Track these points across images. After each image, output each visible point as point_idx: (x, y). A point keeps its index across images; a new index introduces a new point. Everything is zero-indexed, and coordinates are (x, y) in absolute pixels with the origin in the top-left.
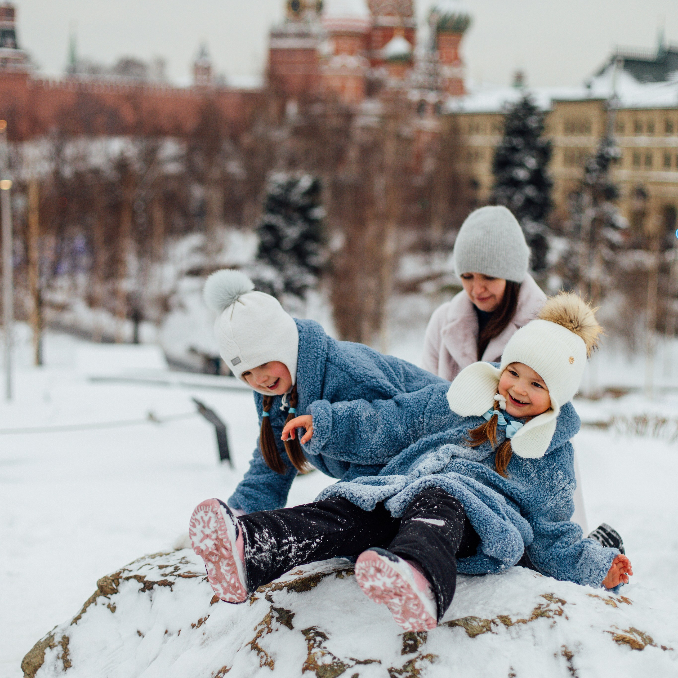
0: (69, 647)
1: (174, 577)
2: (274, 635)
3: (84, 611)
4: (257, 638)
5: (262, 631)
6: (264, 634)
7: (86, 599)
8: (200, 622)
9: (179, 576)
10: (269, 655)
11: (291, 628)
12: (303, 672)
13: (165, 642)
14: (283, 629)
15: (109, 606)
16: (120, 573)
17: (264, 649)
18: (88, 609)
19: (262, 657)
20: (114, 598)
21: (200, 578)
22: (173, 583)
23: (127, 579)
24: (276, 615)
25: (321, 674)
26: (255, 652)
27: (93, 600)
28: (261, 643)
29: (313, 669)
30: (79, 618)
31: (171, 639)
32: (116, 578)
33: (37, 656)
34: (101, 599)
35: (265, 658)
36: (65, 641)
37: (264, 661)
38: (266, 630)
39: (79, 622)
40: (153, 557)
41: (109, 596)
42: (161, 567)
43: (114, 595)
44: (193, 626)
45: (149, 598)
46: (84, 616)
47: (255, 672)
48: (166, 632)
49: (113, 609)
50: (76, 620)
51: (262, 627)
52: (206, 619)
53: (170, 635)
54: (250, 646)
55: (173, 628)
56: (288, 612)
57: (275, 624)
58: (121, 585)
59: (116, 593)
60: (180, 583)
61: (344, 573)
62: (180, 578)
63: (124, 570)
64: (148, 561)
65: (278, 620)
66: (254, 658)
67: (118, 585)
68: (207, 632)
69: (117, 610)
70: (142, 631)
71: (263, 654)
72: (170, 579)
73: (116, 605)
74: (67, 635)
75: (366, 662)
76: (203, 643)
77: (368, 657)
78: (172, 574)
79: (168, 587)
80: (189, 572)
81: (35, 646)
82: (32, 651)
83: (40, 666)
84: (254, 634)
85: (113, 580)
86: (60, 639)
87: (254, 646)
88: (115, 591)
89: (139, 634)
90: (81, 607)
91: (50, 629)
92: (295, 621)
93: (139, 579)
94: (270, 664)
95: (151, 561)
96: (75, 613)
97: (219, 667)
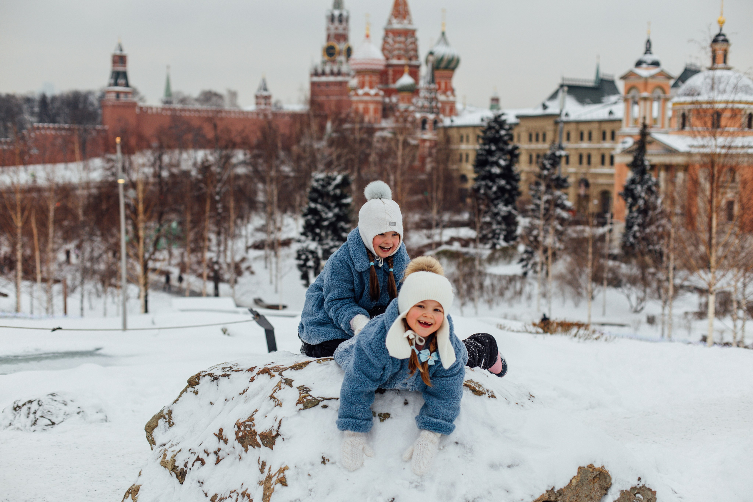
0: (172, 415)
1: (230, 372)
2: (282, 390)
3: (180, 396)
4: (273, 393)
5: (276, 390)
6: (277, 391)
7: (181, 390)
8: (244, 392)
9: (233, 371)
10: (279, 399)
11: (291, 386)
12: (296, 405)
13: (225, 405)
14: (287, 387)
15: (194, 392)
16: (200, 373)
17: (277, 398)
18: (182, 395)
19: (276, 402)
20: (197, 387)
21: (245, 371)
22: (230, 375)
23: (204, 376)
24: (284, 381)
25: (306, 405)
26: (272, 400)
27: (185, 390)
28: (275, 395)
29: (301, 403)
30: (177, 400)
31: (228, 402)
32: (198, 376)
33: (154, 422)
34: (190, 389)
35: (277, 402)
36: (170, 413)
37: (277, 403)
38: (278, 389)
39: (177, 402)
40: (219, 365)
41: (194, 386)
42: (223, 368)
43: (197, 386)
44: (240, 394)
45: (216, 384)
46: (180, 399)
47: (272, 409)
48: (226, 400)
49: (196, 393)
50: (176, 401)
51: (276, 388)
52: (247, 390)
53: (228, 401)
54: (270, 397)
55: (229, 397)
56: (290, 379)
57: (283, 386)
58: (200, 380)
59: (198, 384)
60: (233, 375)
61: (321, 361)
62: (234, 372)
63: (202, 372)
64: (215, 367)
65: (284, 383)
66: (272, 403)
67: (199, 380)
68: (248, 396)
69: (199, 393)
70: (212, 402)
71: (276, 400)
72: (228, 373)
73: (198, 391)
74: (170, 409)
75: (330, 399)
76: (246, 401)
77: (331, 397)
78: (228, 371)
79: (227, 377)
80: (238, 369)
81: (153, 417)
82: (151, 420)
83: (156, 427)
84: (272, 392)
85: (196, 377)
86: (167, 412)
87: (272, 397)
88: (198, 383)
89: (211, 403)
90: (179, 394)
91: (161, 409)
92: (293, 383)
93: (210, 375)
94: (280, 405)
95: (218, 366)
96: (175, 398)
97: (254, 410)
